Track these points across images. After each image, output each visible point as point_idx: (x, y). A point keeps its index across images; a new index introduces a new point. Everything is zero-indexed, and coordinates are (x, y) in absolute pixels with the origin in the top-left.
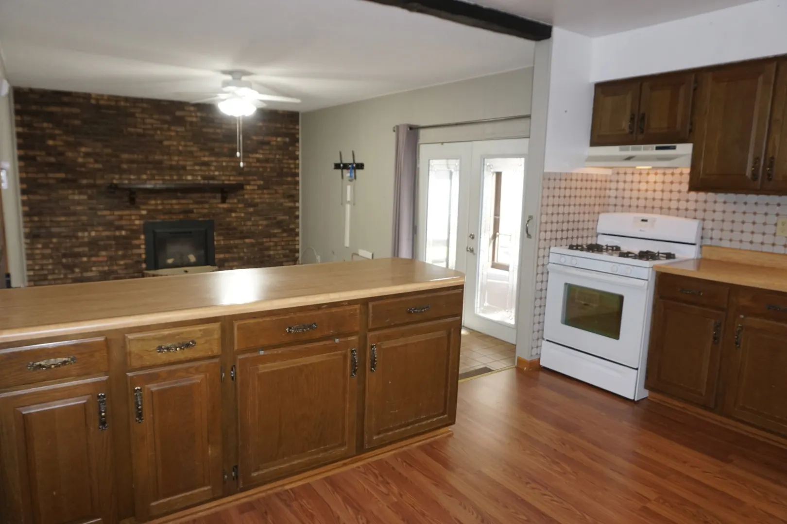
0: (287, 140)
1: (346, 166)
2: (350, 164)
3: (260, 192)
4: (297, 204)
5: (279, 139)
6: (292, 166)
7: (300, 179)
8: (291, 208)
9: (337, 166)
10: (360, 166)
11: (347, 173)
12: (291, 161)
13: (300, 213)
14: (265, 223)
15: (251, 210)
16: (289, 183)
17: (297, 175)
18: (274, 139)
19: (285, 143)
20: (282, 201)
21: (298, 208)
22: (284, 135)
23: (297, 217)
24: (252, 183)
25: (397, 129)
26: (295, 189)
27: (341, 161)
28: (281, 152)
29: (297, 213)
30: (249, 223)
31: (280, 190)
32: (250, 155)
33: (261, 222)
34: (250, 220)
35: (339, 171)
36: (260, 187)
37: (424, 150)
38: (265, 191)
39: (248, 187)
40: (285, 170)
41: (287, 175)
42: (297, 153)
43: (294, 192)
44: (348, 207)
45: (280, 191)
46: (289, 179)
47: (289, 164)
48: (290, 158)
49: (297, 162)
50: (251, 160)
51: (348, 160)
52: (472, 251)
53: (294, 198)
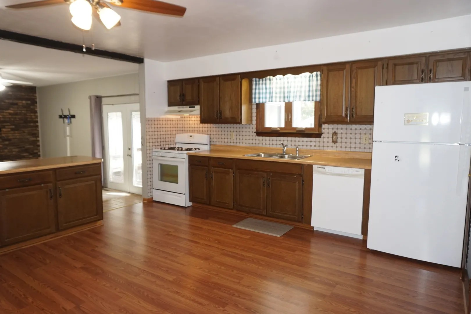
0: (29, 102)
1: (65, 117)
2: (68, 115)
3: (12, 132)
4: (38, 139)
5: (24, 102)
6: (33, 117)
7: (39, 124)
8: (34, 141)
9: (61, 117)
10: (73, 117)
11: (66, 121)
12: (32, 114)
13: (40, 143)
14: (17, 150)
15: (7, 143)
16: (32, 127)
17: (37, 122)
18: (20, 102)
19: (27, 104)
20: (28, 137)
21: (38, 141)
22: (27, 99)
23: (39, 146)
24: (6, 127)
25: (90, 97)
26: (36, 130)
27: (63, 113)
28: (25, 109)
29: (38, 144)
30: (6, 151)
31: (26, 131)
32: (5, 111)
33: (14, 150)
34: (6, 148)
35: (62, 119)
36: (12, 130)
37: (105, 108)
38: (16, 132)
39: (4, 130)
40: (29, 119)
41: (30, 122)
42: (36, 110)
43: (36, 132)
44: (68, 138)
45: (26, 132)
46: (32, 124)
47: (31, 116)
48: (32, 113)
49: (36, 114)
50: (5, 114)
51: (66, 113)
52: (130, 156)
53: (36, 135)
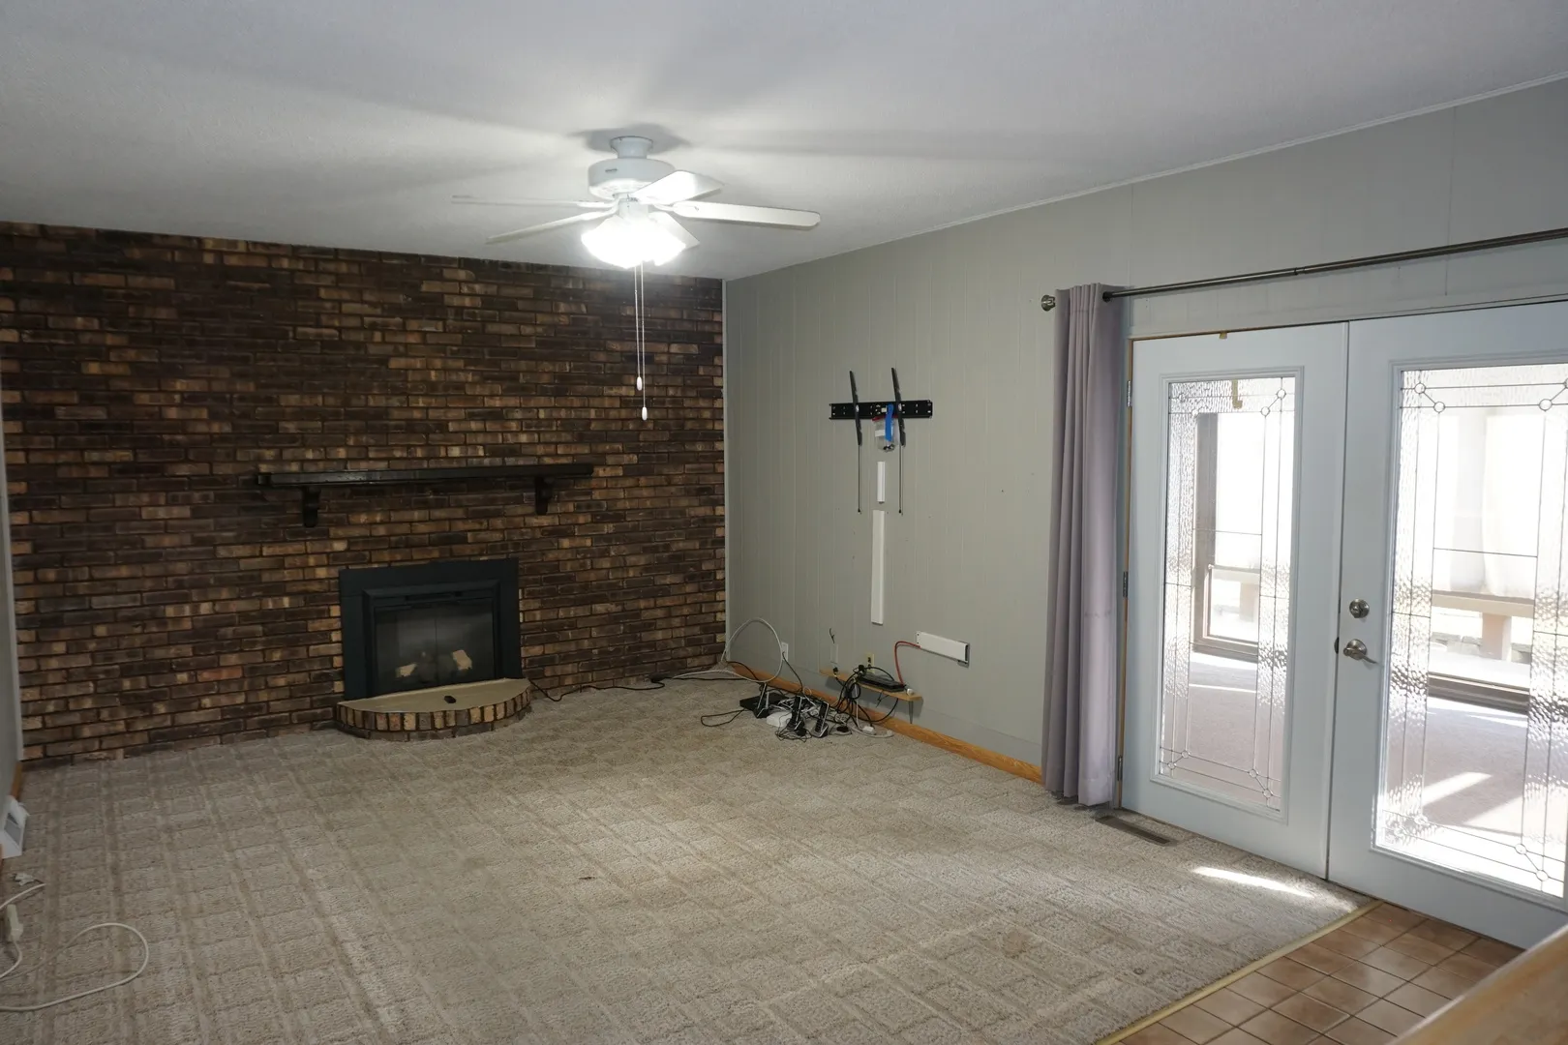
0: (694, 349)
1: (870, 411)
2: (884, 404)
3: (629, 482)
4: (719, 511)
5: (674, 348)
6: (707, 414)
7: (725, 446)
8: (704, 519)
9: (841, 411)
10: (922, 409)
11: (874, 430)
12: (702, 403)
13: (727, 532)
14: (642, 560)
15: (608, 528)
16: (698, 458)
17: (719, 436)
18: (663, 347)
19: (688, 357)
20: (684, 502)
21: (722, 518)
22: (686, 338)
23: (721, 541)
24: (610, 460)
25: (1061, 303)
26: (715, 472)
27: (855, 397)
28: (679, 381)
29: (719, 532)
30: (606, 563)
31: (678, 473)
32: (607, 391)
33: (632, 560)
34: (604, 554)
35: (850, 424)
36: (630, 471)
37: (1149, 360)
38: (643, 481)
39: (601, 472)
40: (689, 425)
41: (694, 437)
42: (717, 382)
43: (712, 480)
44: (880, 518)
45: (678, 480)
46: (699, 447)
47: (700, 409)
48: (701, 396)
49: (717, 404)
50: (607, 403)
51: (875, 390)
53: (711, 494)
